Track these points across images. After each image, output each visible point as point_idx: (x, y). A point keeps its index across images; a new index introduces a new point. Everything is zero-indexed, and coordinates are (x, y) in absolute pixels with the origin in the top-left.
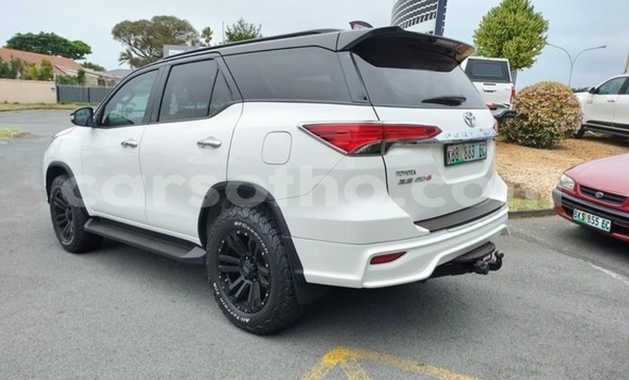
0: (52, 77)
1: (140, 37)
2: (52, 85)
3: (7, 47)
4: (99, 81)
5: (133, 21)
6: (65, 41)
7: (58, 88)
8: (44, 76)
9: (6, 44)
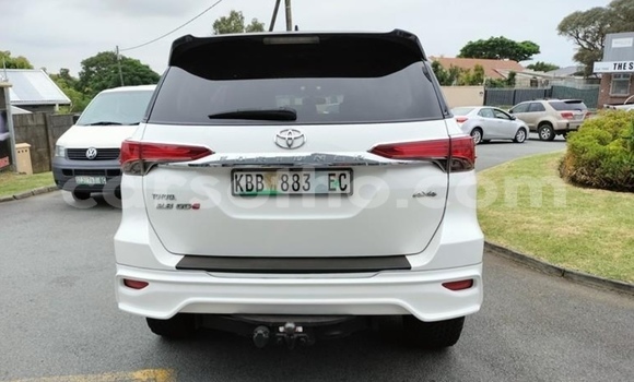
0: (482, 81)
1: (591, 28)
2: (481, 89)
3: (459, 57)
4: (532, 82)
5: (584, 10)
6: (513, 43)
7: (486, 92)
8: (475, 81)
9: (459, 53)
